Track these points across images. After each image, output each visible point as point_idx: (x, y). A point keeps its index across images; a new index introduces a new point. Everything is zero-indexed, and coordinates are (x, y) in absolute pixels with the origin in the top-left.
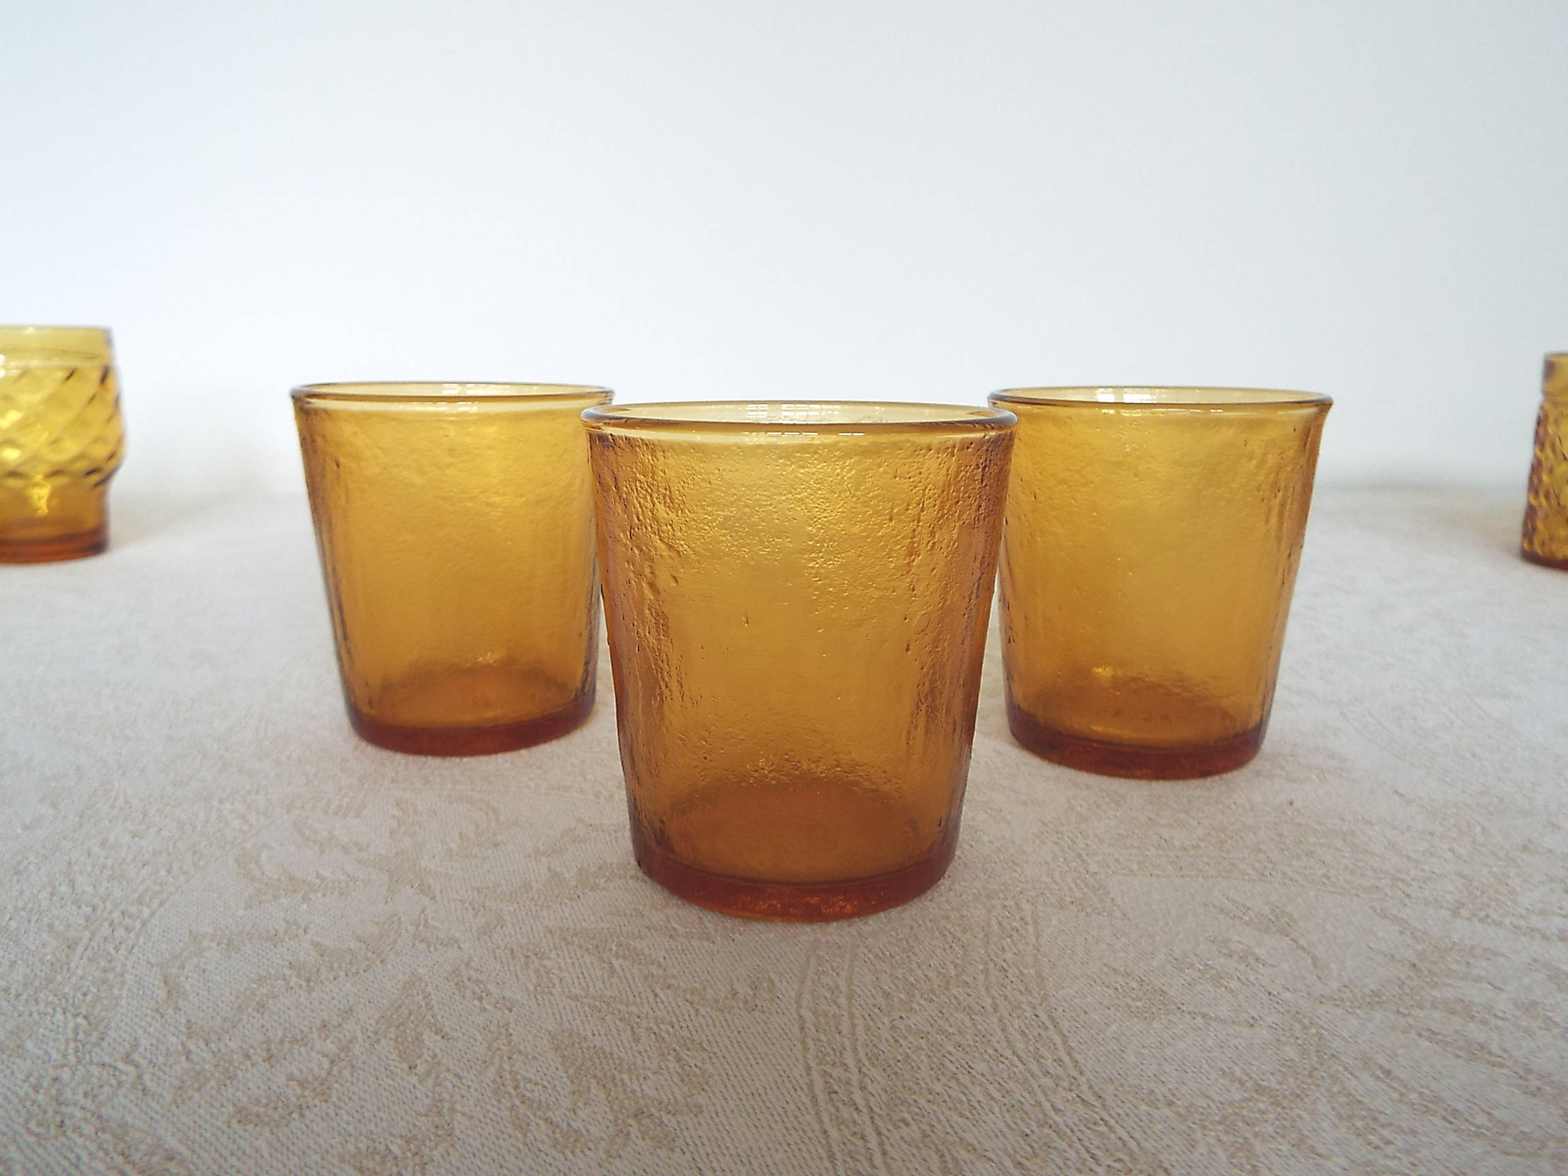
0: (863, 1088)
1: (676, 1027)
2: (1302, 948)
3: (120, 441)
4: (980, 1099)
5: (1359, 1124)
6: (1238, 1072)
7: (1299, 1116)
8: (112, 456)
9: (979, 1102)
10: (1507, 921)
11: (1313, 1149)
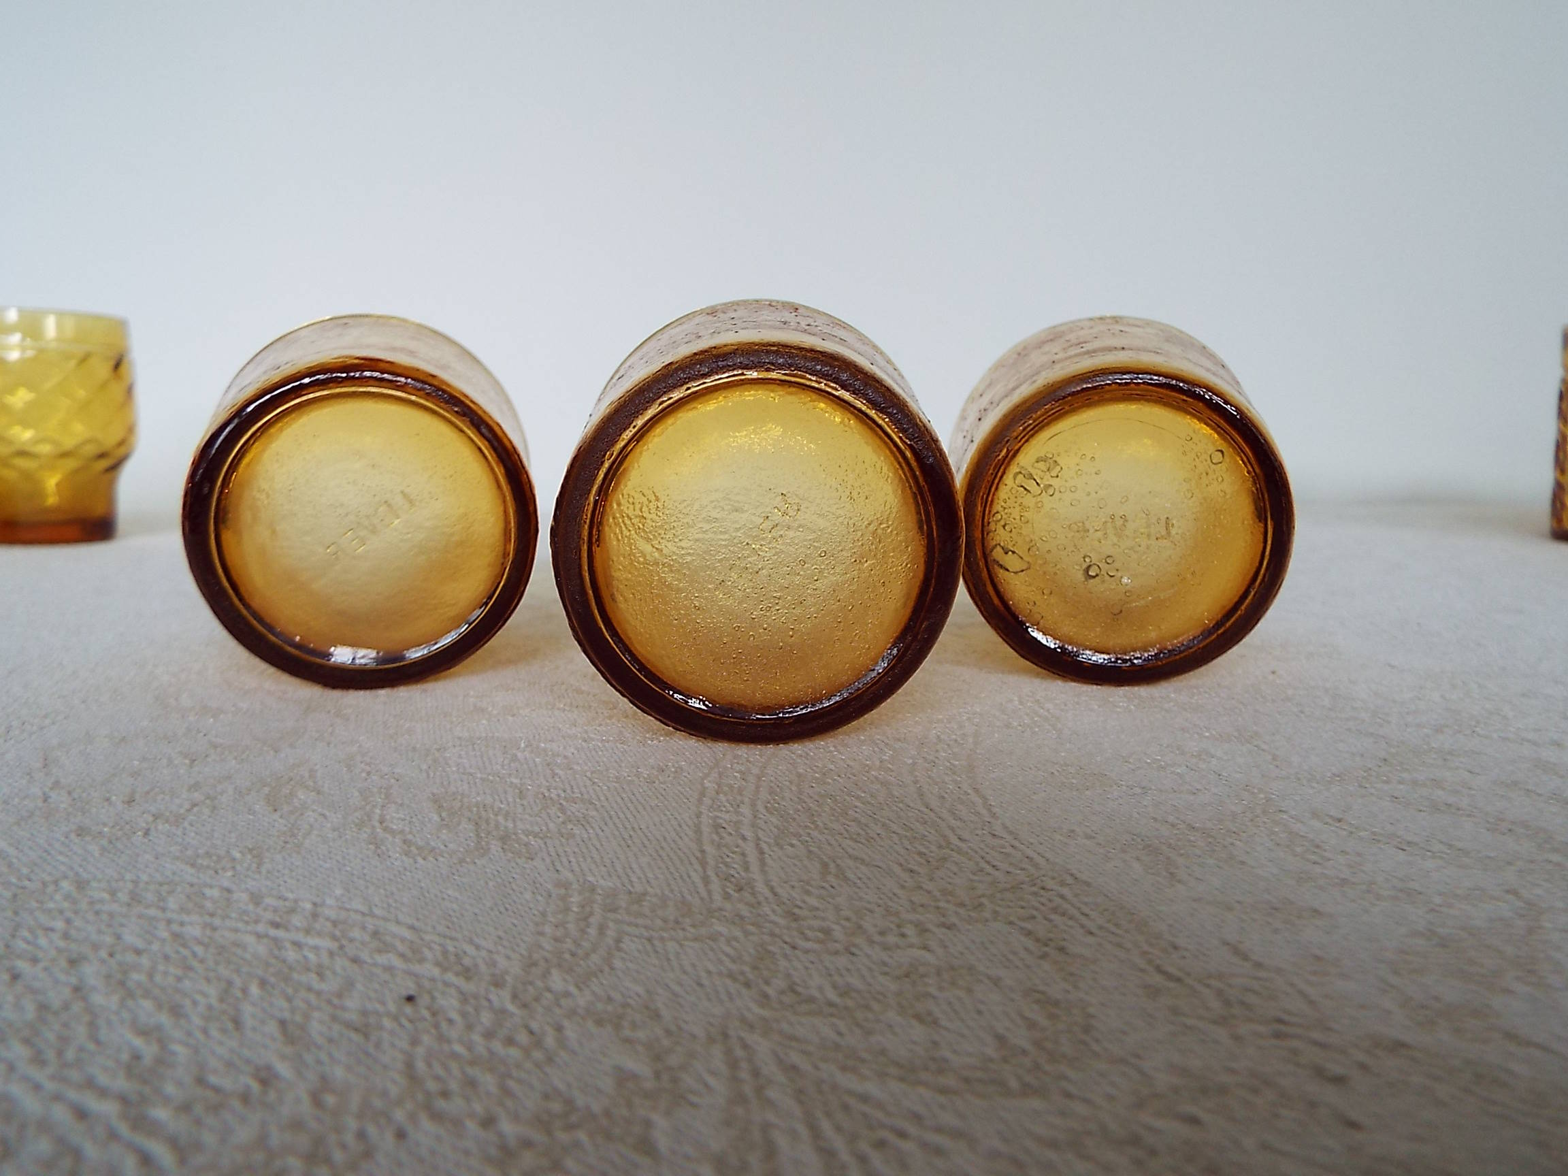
0: (753, 825)
1: (569, 791)
2: (1263, 750)
3: (131, 430)
4: (879, 832)
5: (1299, 850)
6: (1171, 819)
7: (1232, 844)
8: (122, 443)
9: (879, 834)
10: (1495, 736)
11: (1243, 863)
